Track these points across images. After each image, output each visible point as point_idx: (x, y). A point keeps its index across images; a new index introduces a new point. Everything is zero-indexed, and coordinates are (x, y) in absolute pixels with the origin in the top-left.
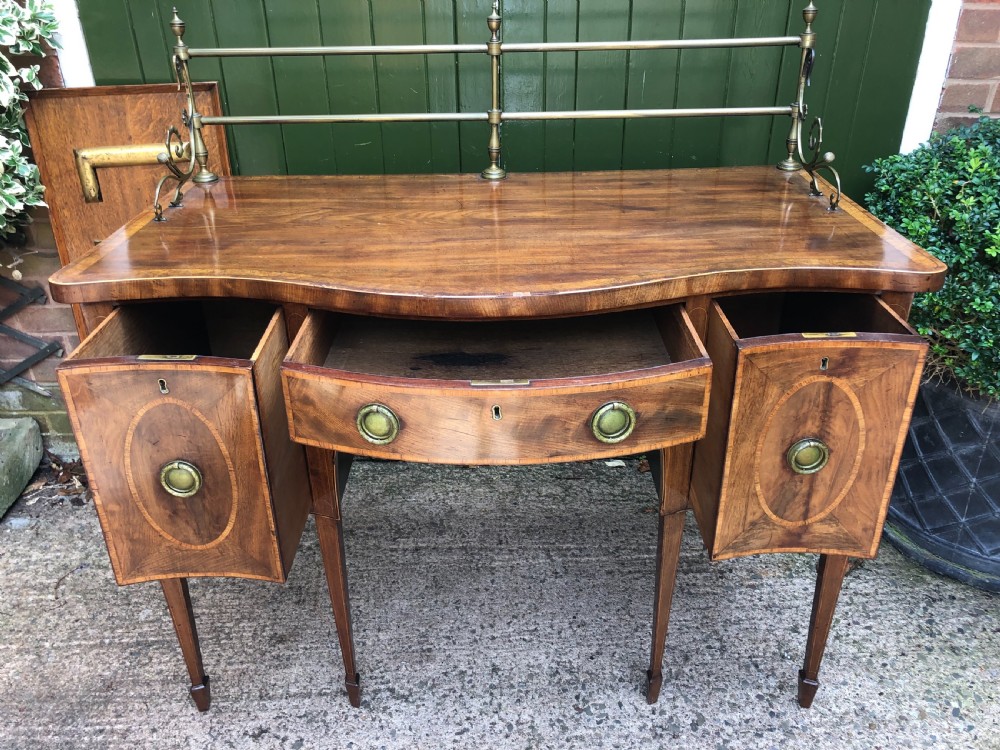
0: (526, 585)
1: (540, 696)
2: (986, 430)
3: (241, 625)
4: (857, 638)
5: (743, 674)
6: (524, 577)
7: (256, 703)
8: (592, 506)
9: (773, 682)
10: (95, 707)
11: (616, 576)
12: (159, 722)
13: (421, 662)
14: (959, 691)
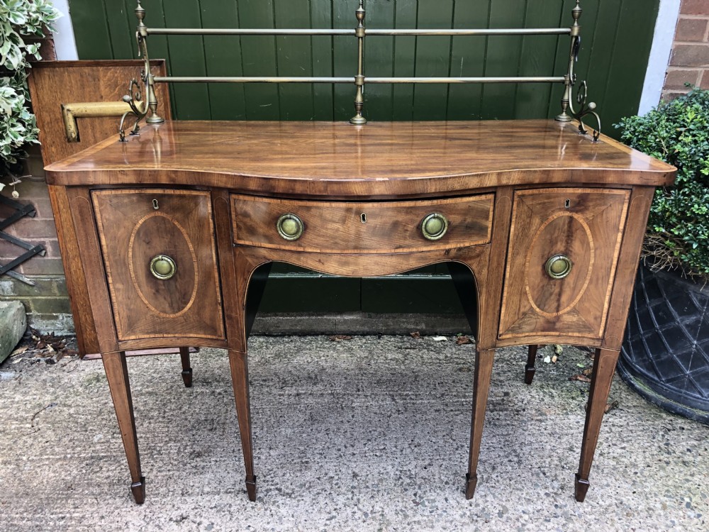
0: (377, 419)
1: (388, 493)
2: (703, 305)
3: (169, 445)
4: (616, 455)
5: (534, 479)
6: (376, 413)
7: (179, 498)
8: (424, 366)
9: (556, 484)
10: (59, 501)
11: (442, 414)
12: (106, 512)
13: (301, 470)
14: (690, 491)
